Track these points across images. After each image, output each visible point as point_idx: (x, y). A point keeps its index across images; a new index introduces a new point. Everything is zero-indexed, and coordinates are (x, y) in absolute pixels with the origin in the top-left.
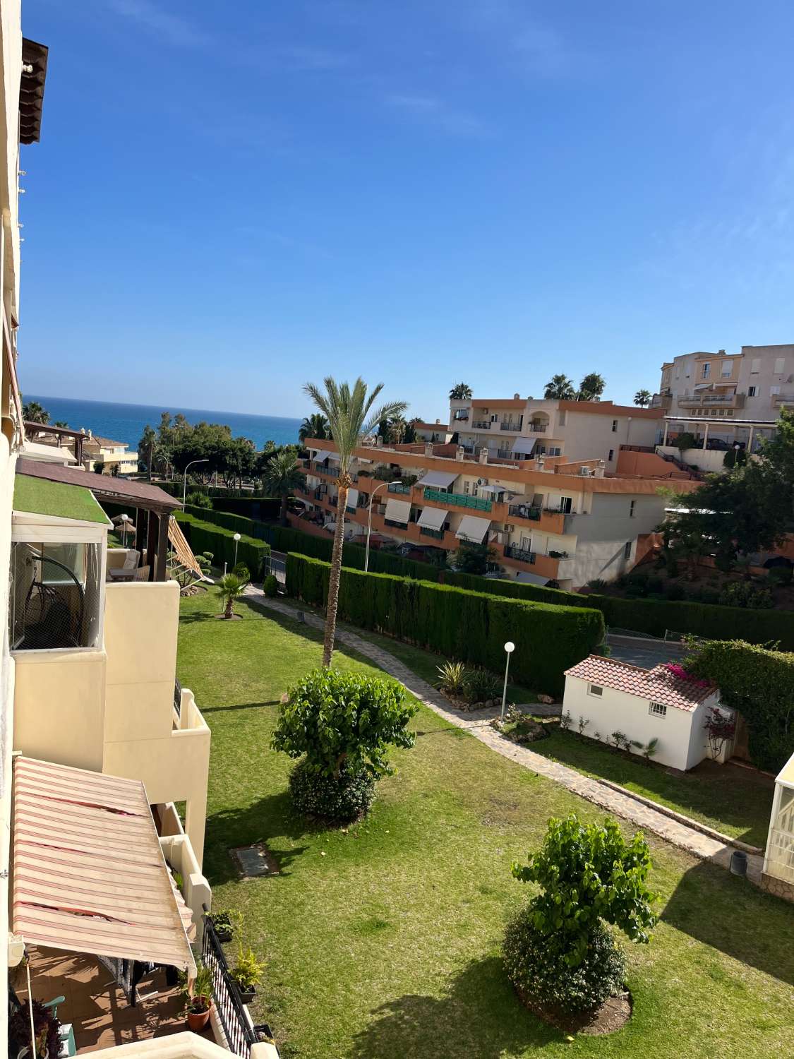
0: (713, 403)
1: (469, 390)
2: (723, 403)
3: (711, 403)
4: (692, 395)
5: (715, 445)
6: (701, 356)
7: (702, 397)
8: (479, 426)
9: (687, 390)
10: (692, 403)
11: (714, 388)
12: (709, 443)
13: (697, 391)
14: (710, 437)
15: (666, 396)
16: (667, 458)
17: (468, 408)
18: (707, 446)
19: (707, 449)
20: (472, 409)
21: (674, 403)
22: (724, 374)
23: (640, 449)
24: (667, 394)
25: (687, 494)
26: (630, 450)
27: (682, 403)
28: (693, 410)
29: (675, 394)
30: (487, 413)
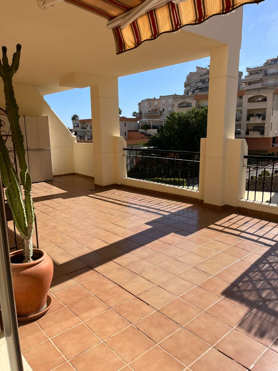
0: (154, 114)
1: (78, 117)
2: (156, 114)
3: (153, 114)
4: (147, 112)
5: (154, 127)
6: (148, 100)
7: (150, 113)
8: (83, 128)
9: (146, 111)
10: (147, 115)
11: (153, 110)
12: (153, 127)
13: (149, 111)
14: (153, 125)
15: (140, 113)
16: (142, 133)
17: (78, 123)
18: (152, 128)
19: (152, 129)
20: (80, 123)
21: (143, 115)
22: (155, 105)
23: (134, 131)
24: (141, 113)
25: (146, 143)
26: (131, 132)
27: (145, 115)
28: (149, 117)
29: (143, 112)
30: (85, 124)
